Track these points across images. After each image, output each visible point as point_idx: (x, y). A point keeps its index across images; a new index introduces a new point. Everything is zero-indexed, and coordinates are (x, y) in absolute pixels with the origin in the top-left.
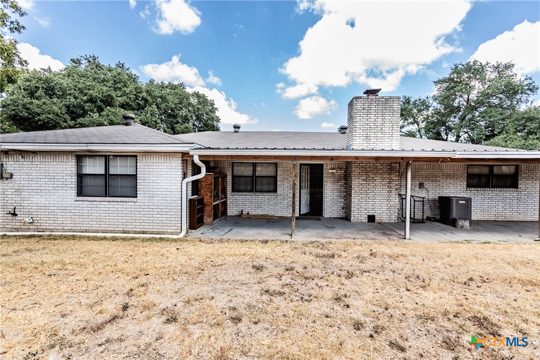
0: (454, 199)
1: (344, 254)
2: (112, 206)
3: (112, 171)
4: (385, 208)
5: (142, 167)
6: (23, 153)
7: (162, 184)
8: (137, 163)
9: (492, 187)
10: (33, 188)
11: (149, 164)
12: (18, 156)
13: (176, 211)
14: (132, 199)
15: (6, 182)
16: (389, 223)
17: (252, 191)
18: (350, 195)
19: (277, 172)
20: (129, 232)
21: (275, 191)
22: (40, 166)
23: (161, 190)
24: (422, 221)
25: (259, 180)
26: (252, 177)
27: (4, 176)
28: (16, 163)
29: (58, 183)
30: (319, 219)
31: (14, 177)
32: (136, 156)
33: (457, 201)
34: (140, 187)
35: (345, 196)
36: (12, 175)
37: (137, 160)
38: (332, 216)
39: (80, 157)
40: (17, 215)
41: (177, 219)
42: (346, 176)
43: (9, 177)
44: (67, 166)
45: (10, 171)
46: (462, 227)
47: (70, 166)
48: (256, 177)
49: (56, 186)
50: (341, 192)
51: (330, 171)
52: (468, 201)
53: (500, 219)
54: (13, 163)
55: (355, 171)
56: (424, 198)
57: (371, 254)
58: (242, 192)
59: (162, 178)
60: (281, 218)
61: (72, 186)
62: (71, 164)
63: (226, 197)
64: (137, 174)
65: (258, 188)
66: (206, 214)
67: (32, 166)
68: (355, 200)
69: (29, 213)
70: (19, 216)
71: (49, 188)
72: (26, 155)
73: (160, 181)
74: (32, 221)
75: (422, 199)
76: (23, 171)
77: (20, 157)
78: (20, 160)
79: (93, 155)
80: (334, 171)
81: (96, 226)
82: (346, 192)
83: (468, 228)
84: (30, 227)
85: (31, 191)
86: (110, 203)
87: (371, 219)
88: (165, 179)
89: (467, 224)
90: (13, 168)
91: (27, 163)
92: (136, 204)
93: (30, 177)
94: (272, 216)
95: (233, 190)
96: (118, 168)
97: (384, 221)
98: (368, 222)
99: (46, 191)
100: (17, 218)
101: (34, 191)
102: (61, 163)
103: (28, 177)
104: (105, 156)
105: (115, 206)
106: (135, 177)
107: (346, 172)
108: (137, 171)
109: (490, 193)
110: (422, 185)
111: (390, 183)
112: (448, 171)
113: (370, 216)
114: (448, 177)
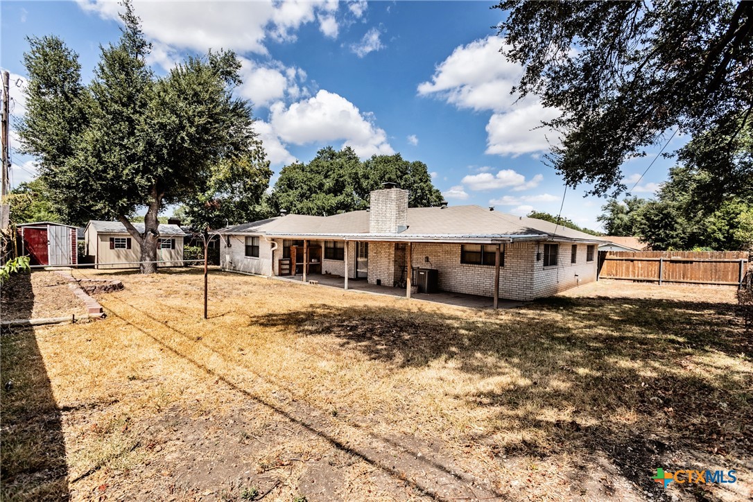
3: (253, 244)
4: (386, 275)
9: (482, 264)
10: (236, 251)
11: (262, 241)
17: (333, 258)
22: (237, 241)
25: (338, 251)
26: (333, 248)
29: (241, 249)
37: (259, 239)
40: (232, 263)
41: (269, 269)
45: (231, 243)
48: (336, 248)
61: (244, 251)
64: (259, 246)
68: (370, 267)
71: (239, 252)
74: (235, 266)
81: (249, 270)
86: (253, 260)
87: (379, 282)
88: (266, 248)
91: (234, 240)
92: (259, 260)
93: (235, 246)
95: (325, 258)
97: (385, 285)
98: (377, 284)
110: (427, 259)
111: (389, 256)
112: (447, 248)
113: (378, 280)
114: (447, 252)
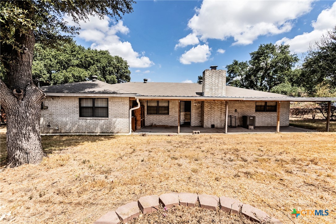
0: (248, 117)
1: (200, 138)
2: (97, 121)
3: (96, 105)
4: (219, 121)
5: (111, 104)
6: (53, 97)
7: (120, 111)
8: (108, 102)
9: (266, 112)
10: (58, 113)
11: (114, 102)
12: (50, 98)
13: (127, 123)
14: (106, 118)
15: (45, 111)
16: (221, 128)
17: (157, 114)
18: (204, 115)
19: (169, 104)
20: (105, 133)
21: (168, 114)
22: (61, 103)
23: (120, 114)
24: (235, 127)
25: (160, 109)
26: (157, 107)
27: (44, 108)
28: (49, 102)
29: (71, 111)
30: (189, 127)
31: (48, 108)
32: (108, 99)
33: (249, 118)
34: (110, 112)
35: (201, 116)
36: (47, 107)
37: (108, 100)
38: (195, 125)
39: (81, 99)
40: (50, 126)
41: (127, 127)
42: (201, 106)
43: (46, 108)
44: (74, 103)
45: (46, 106)
46: (250, 129)
47: (77, 103)
48: (159, 107)
49: (69, 112)
50: (199, 114)
51: (194, 104)
52: (254, 117)
53: (269, 125)
54: (48, 102)
55: (206, 104)
56: (236, 117)
57: (210, 138)
58: (152, 114)
59: (120, 109)
60: (171, 126)
61: (77, 112)
62: (77, 102)
63: (144, 117)
64: (108, 107)
65: (160, 112)
66: (137, 125)
67: (57, 103)
68: (205, 117)
69: (57, 125)
70: (51, 126)
71: (66, 113)
72: (54, 98)
73: (119, 110)
74: (58, 129)
75: (235, 117)
76: (53, 106)
77: (51, 99)
78: (51, 100)
79: (87, 98)
80: (196, 104)
81: (89, 130)
82: (201, 114)
83: (253, 129)
84: (57, 132)
85: (57, 115)
86: (96, 120)
87: (213, 126)
88: (122, 109)
89: (252, 127)
90: (48, 104)
91: (55, 102)
92: (108, 120)
93: (57, 108)
94: (167, 126)
95: (147, 114)
96: (99, 104)
97: (218, 127)
98: (212, 127)
99: (64, 115)
100: (50, 128)
101: (58, 115)
102: (71, 102)
103: (55, 108)
104: (93, 98)
105: (98, 121)
106: (107, 108)
107: (201, 104)
108: (108, 105)
109: (265, 114)
110: (236, 111)
111: (221, 110)
112: (248, 104)
113: (212, 125)
114: (248, 106)
